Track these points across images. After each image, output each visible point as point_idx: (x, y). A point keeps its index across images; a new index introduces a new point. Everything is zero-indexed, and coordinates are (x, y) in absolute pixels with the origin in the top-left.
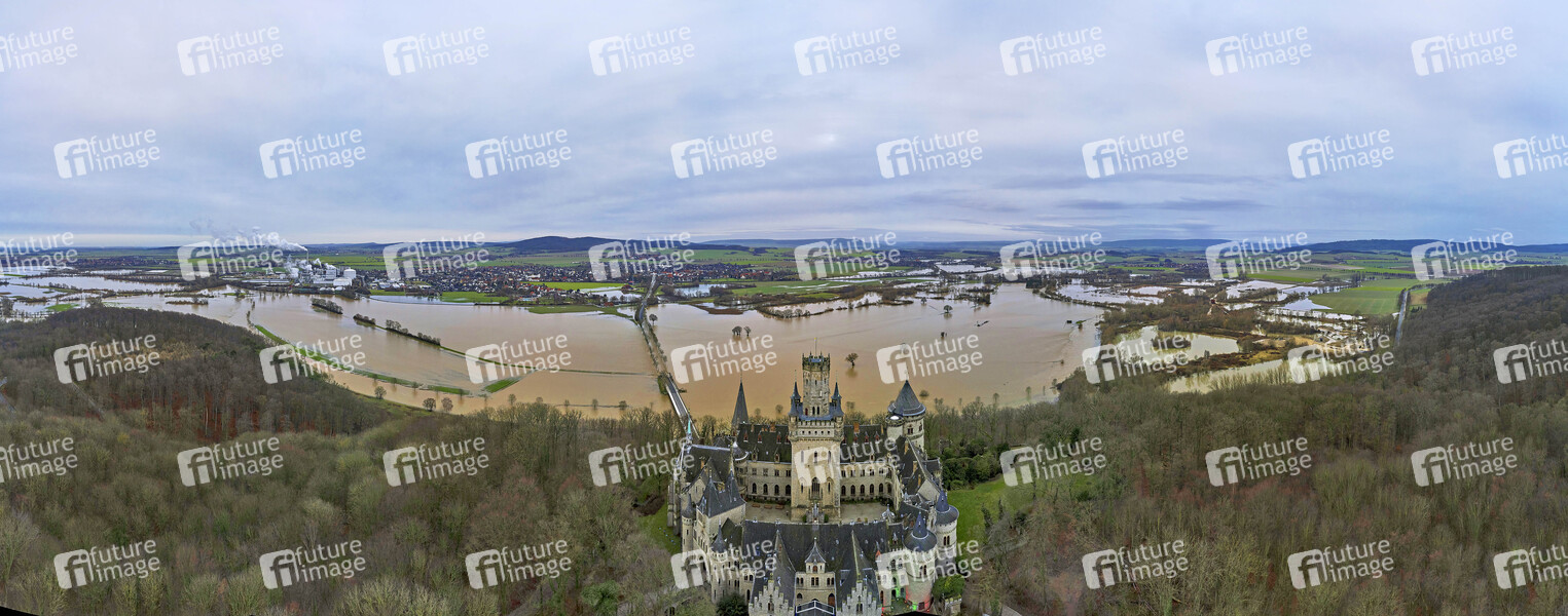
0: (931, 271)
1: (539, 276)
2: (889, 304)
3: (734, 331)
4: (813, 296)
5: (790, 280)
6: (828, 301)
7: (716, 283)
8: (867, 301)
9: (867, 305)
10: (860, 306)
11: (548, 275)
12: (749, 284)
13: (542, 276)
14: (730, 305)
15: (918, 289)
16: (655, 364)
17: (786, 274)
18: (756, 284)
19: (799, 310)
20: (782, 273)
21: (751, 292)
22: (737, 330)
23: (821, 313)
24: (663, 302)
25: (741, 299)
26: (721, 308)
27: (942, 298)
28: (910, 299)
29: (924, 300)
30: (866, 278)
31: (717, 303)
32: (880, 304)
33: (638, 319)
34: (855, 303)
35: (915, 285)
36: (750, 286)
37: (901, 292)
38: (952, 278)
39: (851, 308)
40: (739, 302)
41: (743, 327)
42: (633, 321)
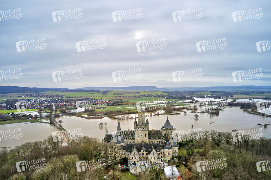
2: (168, 114)
3: (100, 125)
4: (133, 111)
5: (122, 105)
8: (158, 113)
15: (183, 108)
17: (120, 102)
18: (106, 107)
19: (128, 117)
20: (118, 102)
21: (104, 110)
22: (101, 124)
27: (195, 112)
28: (179, 112)
29: (185, 112)
31: (88, 115)
32: (165, 114)
33: (52, 123)
34: (153, 114)
36: (104, 108)
37: (174, 109)
40: (99, 114)
42: (49, 124)
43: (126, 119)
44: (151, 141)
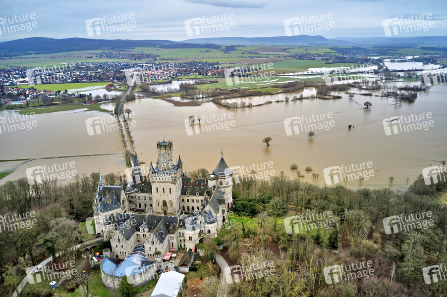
0: (376, 67)
2: (320, 98)
4: (261, 90)
6: (271, 94)
7: (187, 79)
8: (301, 96)
9: (301, 99)
10: (295, 99)
12: (212, 80)
14: (193, 99)
16: (125, 146)
18: (218, 80)
19: (244, 103)
21: (211, 87)
23: (261, 105)
24: (139, 98)
25: (203, 93)
26: (186, 101)
27: (370, 95)
30: (312, 74)
32: (313, 97)
33: (117, 112)
35: (351, 81)
36: (213, 82)
38: (390, 75)
39: (287, 101)
42: (112, 114)
43: (241, 107)
44: (186, 198)
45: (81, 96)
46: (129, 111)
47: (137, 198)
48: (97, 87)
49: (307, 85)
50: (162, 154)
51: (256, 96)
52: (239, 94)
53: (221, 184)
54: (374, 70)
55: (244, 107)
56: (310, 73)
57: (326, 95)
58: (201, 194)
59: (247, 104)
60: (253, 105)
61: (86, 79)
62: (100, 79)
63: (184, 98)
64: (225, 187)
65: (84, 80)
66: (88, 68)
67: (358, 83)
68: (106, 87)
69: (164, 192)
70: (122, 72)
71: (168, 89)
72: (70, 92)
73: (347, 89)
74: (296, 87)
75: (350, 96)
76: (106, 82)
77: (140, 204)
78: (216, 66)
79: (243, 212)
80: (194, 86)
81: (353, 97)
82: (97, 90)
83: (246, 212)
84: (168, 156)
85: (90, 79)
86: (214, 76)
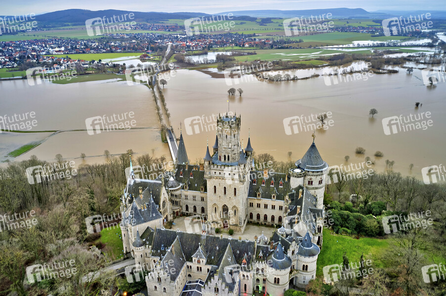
1: (63, 49)
3: (229, 92)
4: (304, 62)
5: (287, 48)
6: (317, 67)
7: (223, 51)
11: (72, 48)
12: (250, 51)
13: (66, 49)
17: (285, 43)
18: (257, 51)
19: (288, 75)
20: (281, 42)
21: (251, 58)
22: (232, 91)
23: (307, 78)
25: (242, 65)
29: (410, 70)
30: (359, 47)
31: (219, 68)
33: (151, 84)
36: (251, 54)
37: (388, 62)
41: (236, 88)
42: (146, 85)
43: (285, 80)
44: (255, 201)
45: (115, 66)
46: (164, 82)
47: (183, 197)
48: (131, 57)
49: (356, 58)
50: (225, 136)
51: (300, 68)
52: (282, 66)
53: (310, 183)
54: (429, 43)
55: (288, 80)
56: (356, 46)
57: (379, 69)
58: (279, 198)
59: (292, 77)
60: (298, 78)
61: (120, 49)
62: (133, 49)
63: (221, 69)
64: (316, 188)
65: (119, 50)
66: (122, 39)
67: (413, 56)
68: (140, 57)
69: (225, 193)
70: (156, 43)
71: (204, 60)
72: (103, 62)
73: (403, 63)
74: (344, 60)
75: (408, 70)
76: (140, 52)
77: (187, 206)
78: (253, 38)
79: (342, 226)
80: (232, 58)
81: (412, 71)
82: (131, 60)
83: (348, 228)
84: (233, 139)
85: (125, 49)
86: (252, 48)
